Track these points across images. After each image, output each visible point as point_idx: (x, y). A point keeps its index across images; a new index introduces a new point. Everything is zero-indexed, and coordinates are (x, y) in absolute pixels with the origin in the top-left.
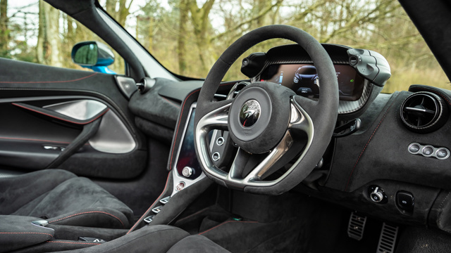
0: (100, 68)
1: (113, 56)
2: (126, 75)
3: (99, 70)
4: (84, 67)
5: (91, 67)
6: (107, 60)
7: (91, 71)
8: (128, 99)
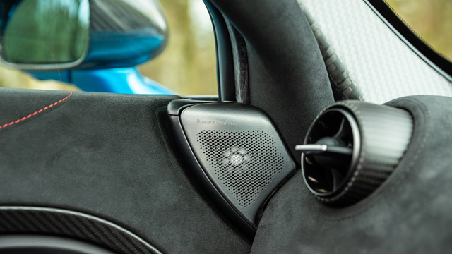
0: (104, 74)
1: (160, 22)
2: (228, 100)
3: (102, 86)
4: (41, 76)
5: (68, 77)
6: (136, 38)
7: (71, 90)
8: (245, 230)
